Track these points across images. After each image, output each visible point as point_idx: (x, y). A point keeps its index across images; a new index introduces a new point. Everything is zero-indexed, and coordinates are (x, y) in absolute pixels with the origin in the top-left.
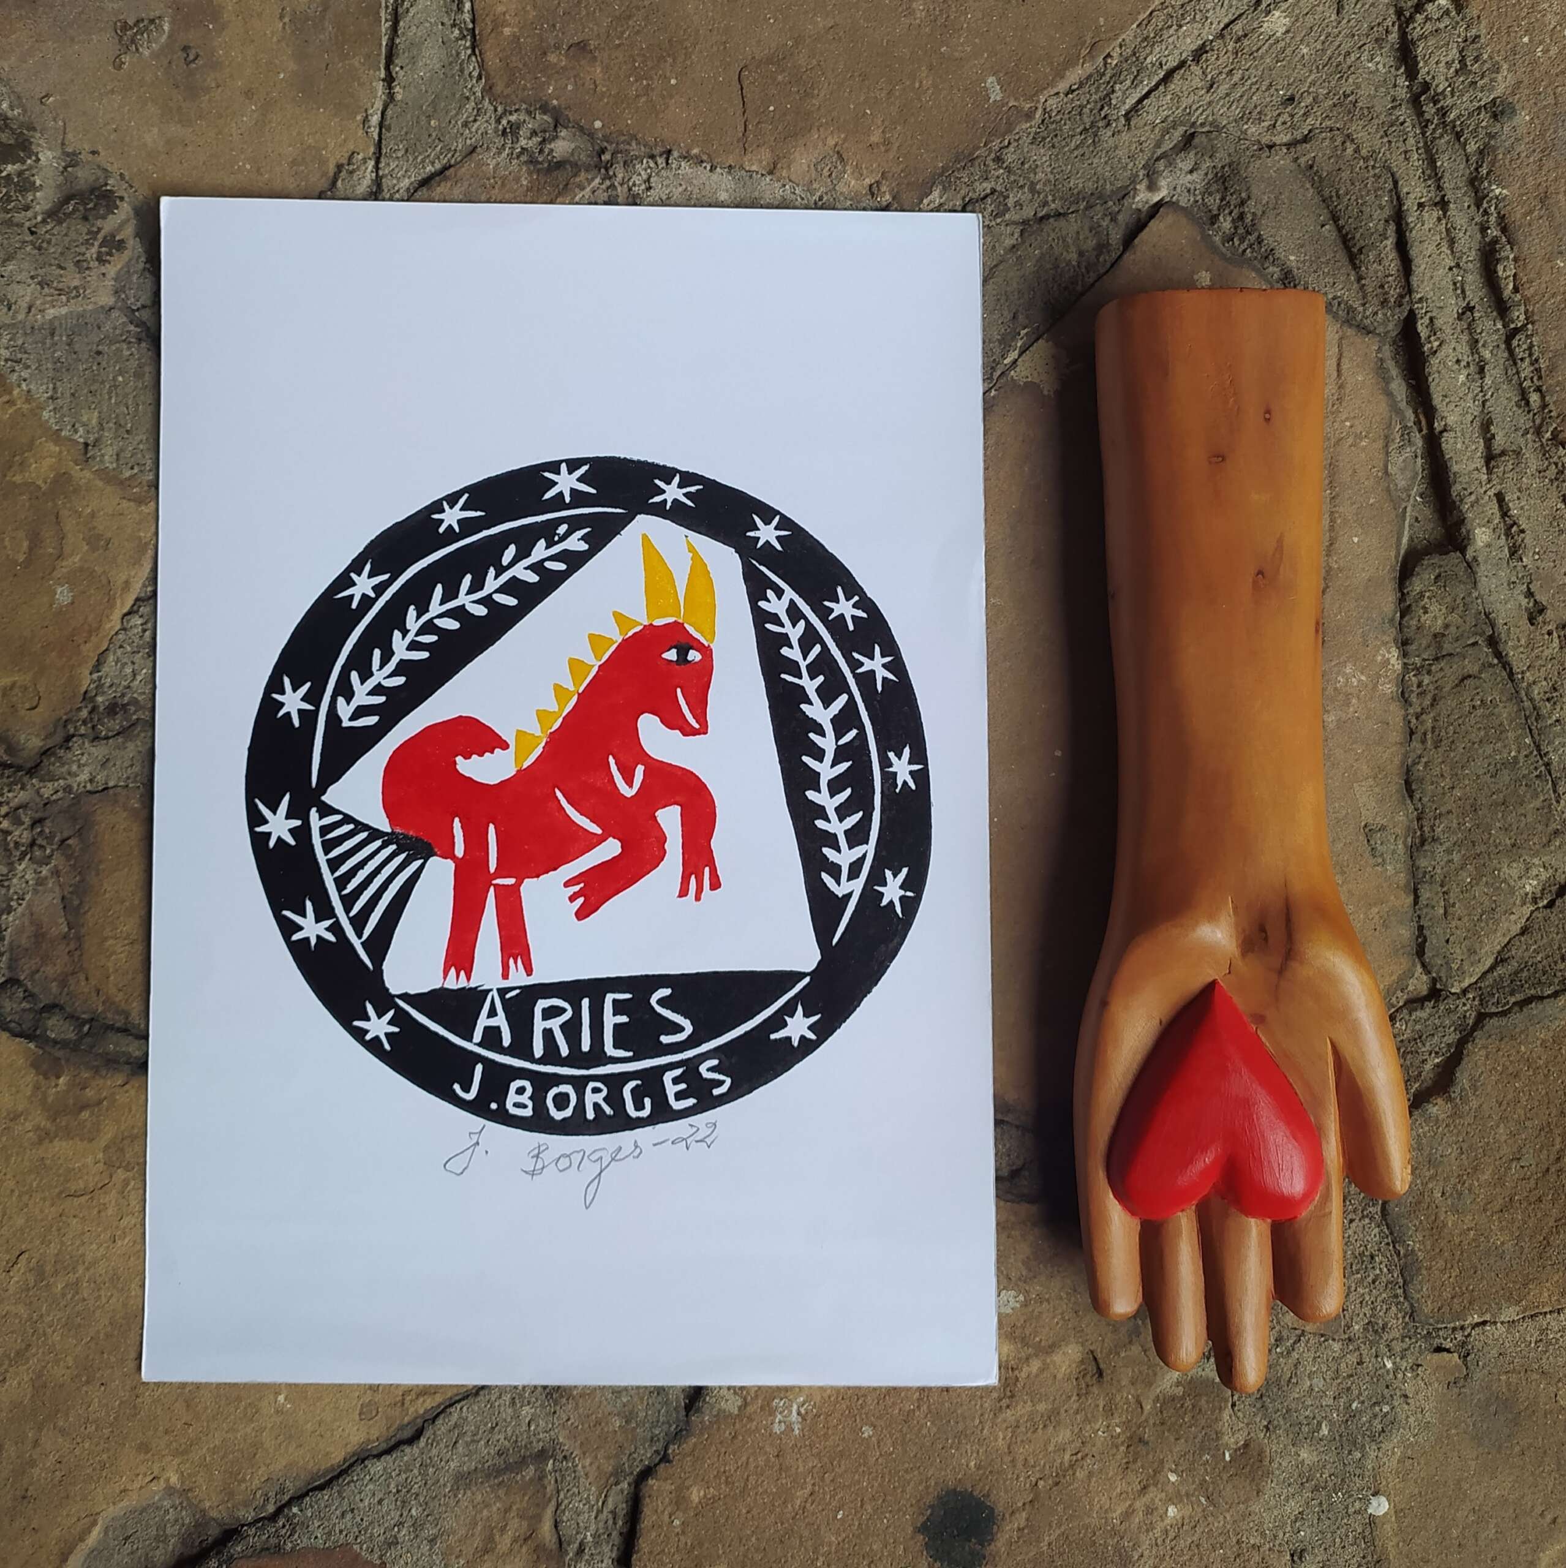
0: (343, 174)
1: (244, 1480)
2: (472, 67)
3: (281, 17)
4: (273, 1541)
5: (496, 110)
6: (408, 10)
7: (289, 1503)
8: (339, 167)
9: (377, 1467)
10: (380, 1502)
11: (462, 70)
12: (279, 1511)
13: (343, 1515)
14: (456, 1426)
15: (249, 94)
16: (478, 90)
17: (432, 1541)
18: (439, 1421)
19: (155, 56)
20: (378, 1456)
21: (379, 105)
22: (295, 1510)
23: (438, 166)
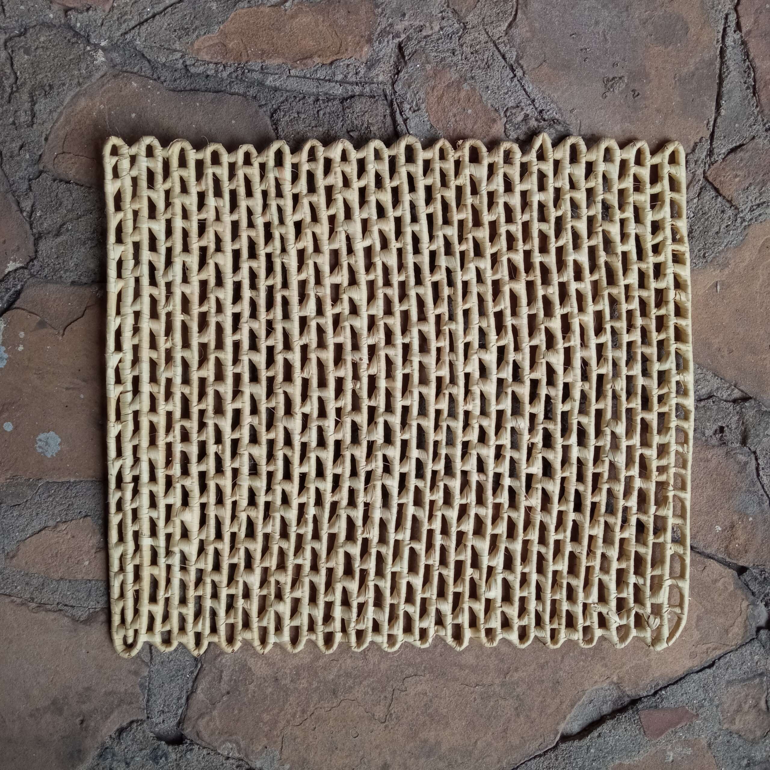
0: (698, 147)
1: (643, 680)
2: (754, 101)
3: (675, 78)
4: (654, 704)
5: (763, 120)
6: (727, 77)
7: (661, 689)
8: (696, 144)
9: (696, 677)
10: (697, 690)
11: (749, 103)
12: (656, 693)
13: (682, 695)
14: (728, 662)
15: (658, 111)
16: (756, 112)
17: (717, 707)
18: (721, 660)
19: (621, 93)
20: (697, 672)
21: (713, 117)
22: (663, 692)
23: (738, 144)
